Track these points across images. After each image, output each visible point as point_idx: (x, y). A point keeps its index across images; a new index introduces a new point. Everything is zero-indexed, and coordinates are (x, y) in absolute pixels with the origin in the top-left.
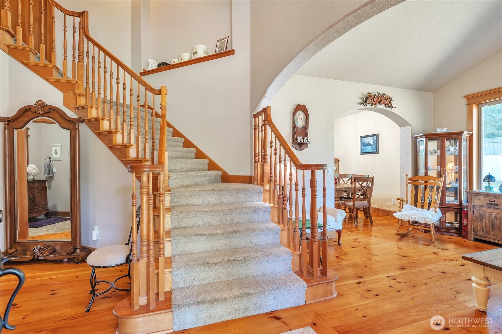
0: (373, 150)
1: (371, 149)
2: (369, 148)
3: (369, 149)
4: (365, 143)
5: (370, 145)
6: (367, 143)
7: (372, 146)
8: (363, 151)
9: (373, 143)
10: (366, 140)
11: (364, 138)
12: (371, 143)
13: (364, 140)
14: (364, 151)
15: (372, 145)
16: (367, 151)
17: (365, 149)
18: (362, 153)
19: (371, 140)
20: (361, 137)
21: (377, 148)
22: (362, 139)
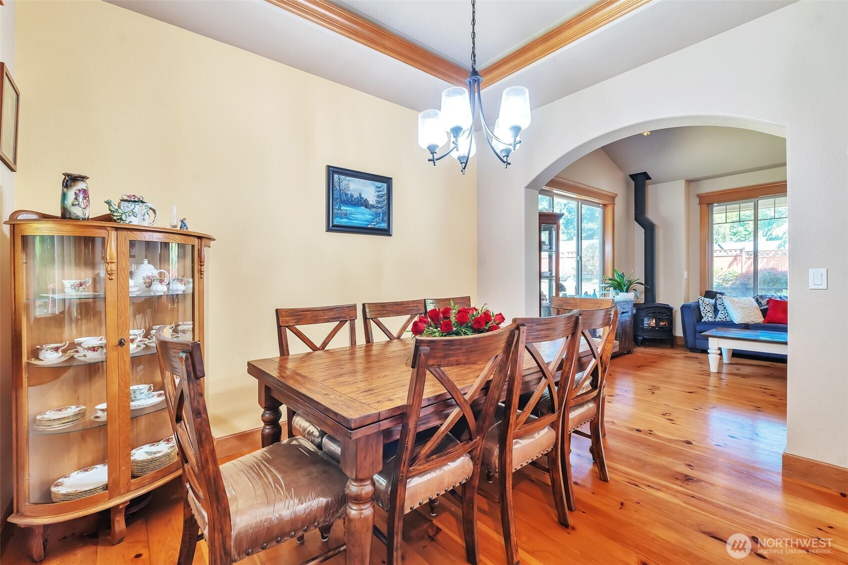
0: (378, 223)
1: (369, 217)
2: (363, 214)
3: (361, 216)
4: (346, 195)
5: (365, 204)
6: (356, 195)
7: (374, 210)
8: (337, 221)
9: (378, 202)
10: (354, 186)
11: (342, 177)
12: (372, 200)
13: (345, 182)
14: (345, 220)
15: (373, 206)
16: (355, 223)
17: (346, 214)
18: (333, 228)
19: (369, 192)
20: (332, 171)
21: (386, 218)
22: (336, 176)
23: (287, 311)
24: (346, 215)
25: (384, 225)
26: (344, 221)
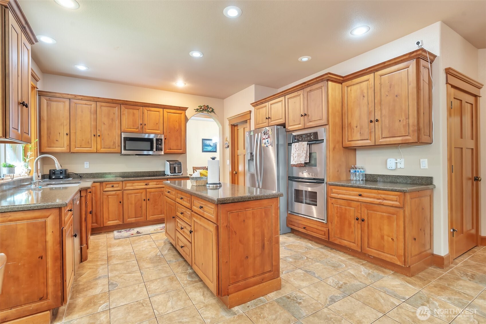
1: (211, 149)
4: (206, 144)
5: (211, 146)
6: (208, 144)
8: (204, 150)
9: (213, 145)
10: (208, 142)
11: (205, 141)
15: (212, 146)
16: (208, 150)
18: (203, 151)
19: (211, 143)
20: (203, 140)
21: (215, 149)
22: (204, 141)
23: (195, 167)
24: (206, 149)
25: (215, 150)
26: (206, 150)
